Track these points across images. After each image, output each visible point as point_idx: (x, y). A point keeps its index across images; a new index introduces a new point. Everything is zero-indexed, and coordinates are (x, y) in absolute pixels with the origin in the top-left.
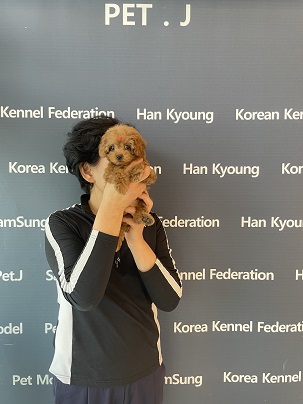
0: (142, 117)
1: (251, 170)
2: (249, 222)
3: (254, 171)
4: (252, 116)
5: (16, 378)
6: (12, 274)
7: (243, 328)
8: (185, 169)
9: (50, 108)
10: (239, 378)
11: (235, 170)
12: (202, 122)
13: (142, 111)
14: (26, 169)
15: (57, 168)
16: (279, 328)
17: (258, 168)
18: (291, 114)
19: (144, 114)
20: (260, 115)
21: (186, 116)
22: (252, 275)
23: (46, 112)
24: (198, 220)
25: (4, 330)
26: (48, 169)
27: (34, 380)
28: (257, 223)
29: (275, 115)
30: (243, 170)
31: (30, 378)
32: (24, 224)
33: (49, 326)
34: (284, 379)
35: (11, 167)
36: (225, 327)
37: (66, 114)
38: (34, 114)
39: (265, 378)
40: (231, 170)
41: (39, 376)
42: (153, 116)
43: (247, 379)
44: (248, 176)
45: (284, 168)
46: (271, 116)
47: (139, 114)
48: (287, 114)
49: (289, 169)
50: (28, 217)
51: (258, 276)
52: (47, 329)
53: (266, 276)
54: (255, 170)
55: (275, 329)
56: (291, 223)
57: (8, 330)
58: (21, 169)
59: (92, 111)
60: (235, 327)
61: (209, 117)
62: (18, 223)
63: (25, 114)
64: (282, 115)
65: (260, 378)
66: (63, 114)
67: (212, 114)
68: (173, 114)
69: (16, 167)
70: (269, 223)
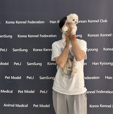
0: (51, 23)
5: (19, 91)
6: (18, 63)
9: (28, 21)
15: (30, 36)
17: (81, 35)
18: (90, 21)
19: (52, 22)
23: (27, 22)
25: (16, 78)
29: (86, 21)
30: (78, 36)
33: (28, 77)
42: (54, 22)
47: (50, 22)
48: (89, 21)
49: (90, 35)
50: (22, 49)
52: (27, 78)
55: (87, 78)
58: (21, 36)
59: (39, 21)
62: (20, 50)
64: (87, 21)
66: (31, 22)
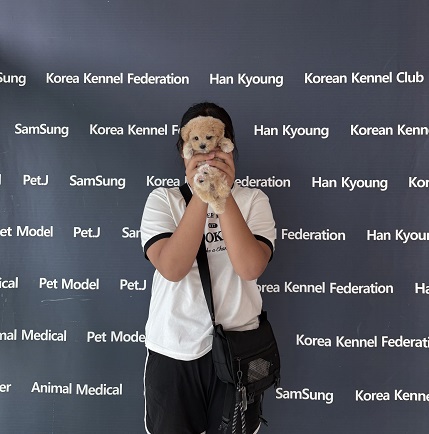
0: (214, 81)
1: (321, 132)
2: (320, 182)
3: (324, 133)
4: (321, 79)
5: (91, 335)
6: (90, 230)
7: (316, 289)
8: (256, 130)
9: (130, 74)
10: (313, 341)
11: (305, 131)
12: (272, 85)
13: (214, 76)
14: (106, 131)
15: (135, 130)
16: (352, 289)
17: (327, 129)
19: (217, 79)
20: (329, 79)
21: (256, 80)
22: (324, 235)
24: (269, 180)
25: (81, 286)
26: (126, 130)
27: (108, 337)
28: (328, 184)
29: (343, 79)
30: (313, 132)
31: (104, 335)
32: (102, 183)
33: (124, 283)
34: (359, 343)
35: (92, 129)
36: (297, 288)
37: (144, 80)
38: (114, 80)
39: (339, 341)
40: (301, 131)
41: (113, 333)
42: (225, 80)
43: (321, 342)
44: (318, 137)
45: (353, 130)
46: (338, 79)
47: (212, 79)
48: (354, 78)
49: (357, 130)
50: (106, 177)
51: (329, 237)
52: (122, 285)
53: (338, 236)
54: (325, 131)
55: (347, 290)
56: (361, 184)
57: (85, 286)
58: (101, 131)
59: (168, 77)
60: (307, 289)
61: (279, 81)
62: (96, 182)
63: (106, 80)
64: (350, 78)
65: (334, 342)
66: (141, 79)
67: (282, 78)
68: (244, 78)
69: (96, 129)
70: (339, 183)
